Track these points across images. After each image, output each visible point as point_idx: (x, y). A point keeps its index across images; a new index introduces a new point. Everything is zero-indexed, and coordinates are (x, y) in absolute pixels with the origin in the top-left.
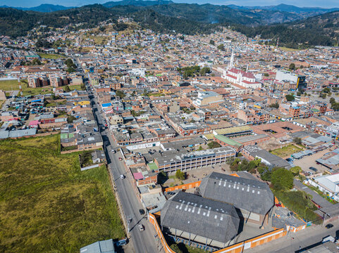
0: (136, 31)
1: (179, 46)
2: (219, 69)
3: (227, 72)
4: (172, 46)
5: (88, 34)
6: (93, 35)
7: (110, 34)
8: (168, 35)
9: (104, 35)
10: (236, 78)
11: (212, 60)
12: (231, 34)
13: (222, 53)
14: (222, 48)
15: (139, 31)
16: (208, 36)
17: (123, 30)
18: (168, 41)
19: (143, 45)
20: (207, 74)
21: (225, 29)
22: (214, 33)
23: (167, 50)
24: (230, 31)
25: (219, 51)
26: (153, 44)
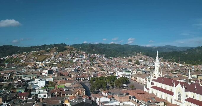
0: (72, 52)
1: (103, 61)
2: (139, 80)
3: (152, 84)
4: (98, 62)
5: (36, 54)
6: (39, 54)
7: (52, 54)
8: (96, 55)
9: (47, 54)
10: (171, 93)
11: (130, 70)
12: (143, 57)
13: (138, 66)
14: (138, 63)
15: (75, 52)
16: (127, 58)
17: (63, 51)
18: (95, 58)
19: (74, 61)
20: (125, 85)
21: (138, 54)
22: (131, 56)
23: (94, 64)
24: (141, 55)
25: (136, 65)
26: (83, 60)
